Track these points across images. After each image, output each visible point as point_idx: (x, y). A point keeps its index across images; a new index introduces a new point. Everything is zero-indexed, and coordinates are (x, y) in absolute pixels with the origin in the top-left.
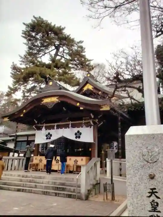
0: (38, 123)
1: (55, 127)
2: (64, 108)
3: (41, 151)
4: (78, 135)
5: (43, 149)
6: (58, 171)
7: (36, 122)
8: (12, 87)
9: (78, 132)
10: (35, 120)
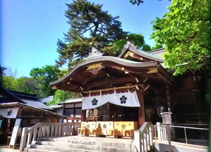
0: (84, 90)
1: (101, 94)
2: (108, 74)
3: (88, 117)
4: (124, 99)
5: (90, 115)
6: (106, 137)
7: (82, 89)
8: (59, 61)
9: (123, 97)
10: (81, 88)
